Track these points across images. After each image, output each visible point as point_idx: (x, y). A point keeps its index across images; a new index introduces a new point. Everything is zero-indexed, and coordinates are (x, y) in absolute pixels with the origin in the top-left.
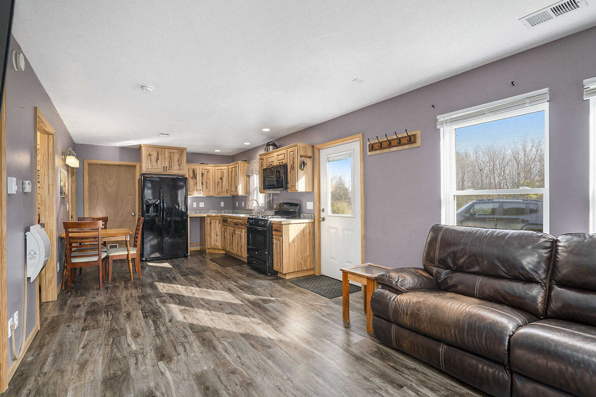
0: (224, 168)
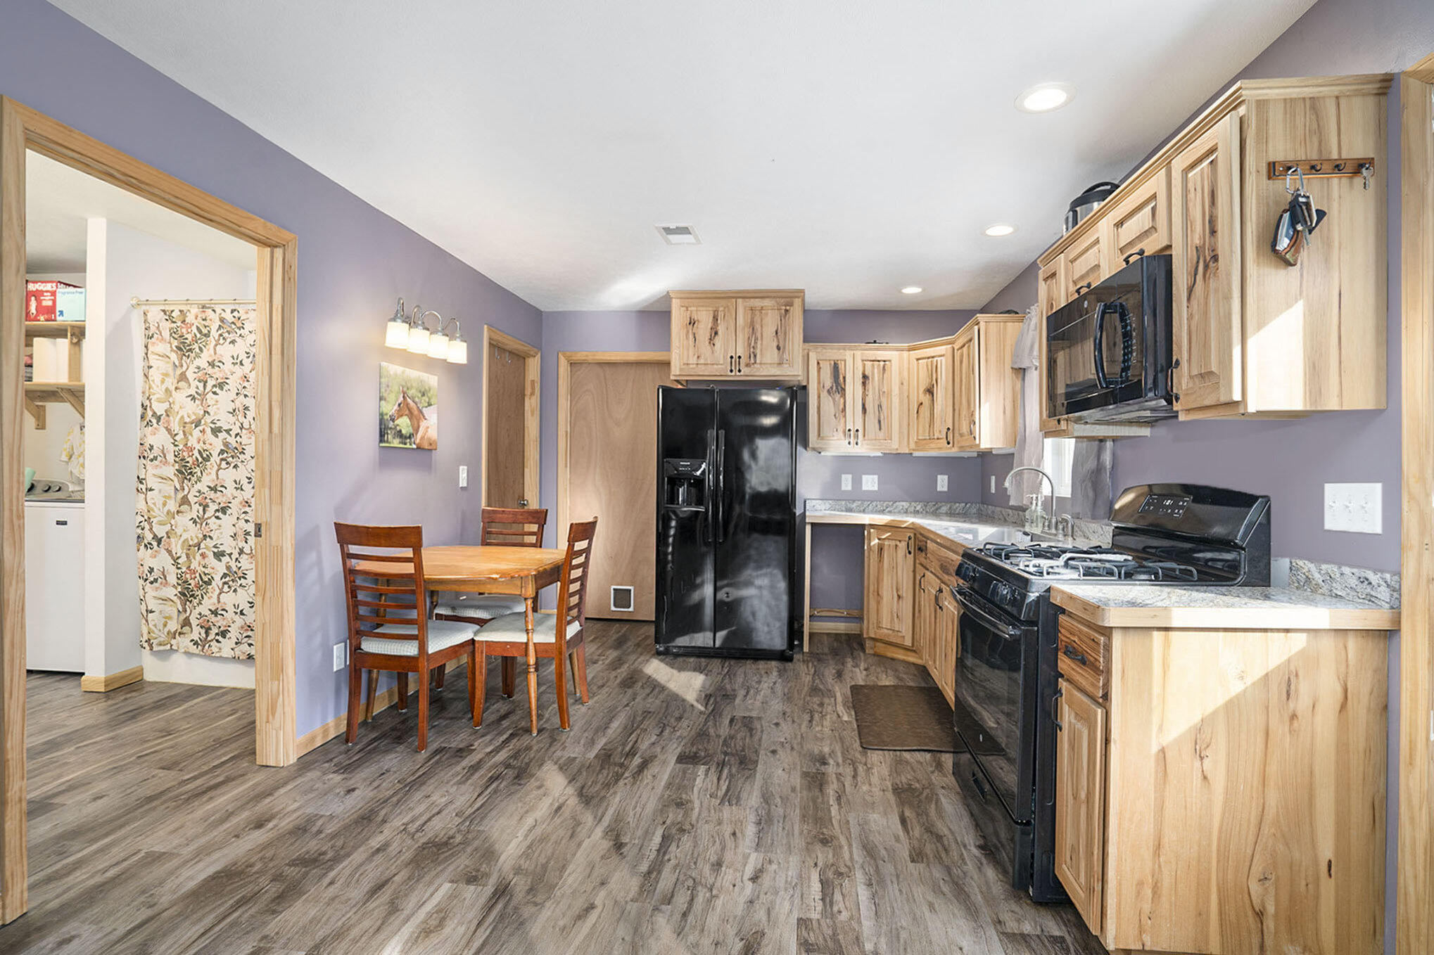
0: (940, 350)
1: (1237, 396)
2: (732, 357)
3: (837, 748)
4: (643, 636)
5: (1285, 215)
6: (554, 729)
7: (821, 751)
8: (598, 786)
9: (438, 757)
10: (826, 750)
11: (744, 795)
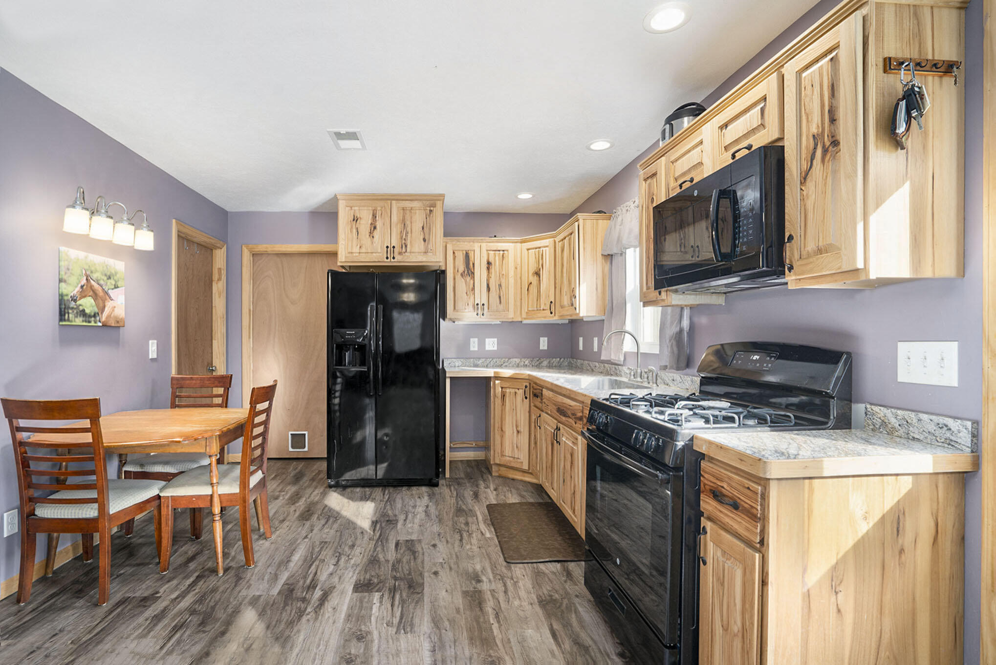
0: (545, 243)
1: (860, 265)
2: (387, 247)
3: (486, 565)
4: (317, 471)
5: (901, 103)
6: (239, 567)
7: (474, 570)
8: (282, 626)
9: (119, 610)
10: (478, 567)
11: (416, 621)
